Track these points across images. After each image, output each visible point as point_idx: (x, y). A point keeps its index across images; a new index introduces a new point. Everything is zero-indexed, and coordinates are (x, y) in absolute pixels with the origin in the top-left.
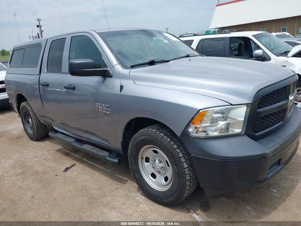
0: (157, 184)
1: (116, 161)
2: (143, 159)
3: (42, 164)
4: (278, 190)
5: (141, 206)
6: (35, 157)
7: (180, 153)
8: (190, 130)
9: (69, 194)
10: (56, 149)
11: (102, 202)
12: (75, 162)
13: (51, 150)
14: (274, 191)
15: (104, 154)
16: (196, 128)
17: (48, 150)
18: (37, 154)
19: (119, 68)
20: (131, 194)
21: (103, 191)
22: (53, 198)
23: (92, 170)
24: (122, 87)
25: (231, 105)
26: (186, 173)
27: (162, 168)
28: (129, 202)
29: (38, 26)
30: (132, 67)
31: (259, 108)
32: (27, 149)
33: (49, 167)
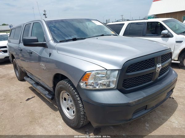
0: (69, 114)
1: (50, 97)
2: (62, 98)
3: (17, 95)
4: (150, 125)
5: (59, 126)
6: (15, 91)
7: (78, 98)
8: (82, 84)
9: (22, 114)
10: (29, 86)
11: (38, 121)
12: (36, 95)
13: (26, 87)
14: (147, 125)
15: (45, 93)
16: (86, 83)
17: (24, 87)
18: (17, 89)
19: (52, 42)
20: (57, 118)
21: (42, 115)
22: (12, 116)
23: (42, 101)
24: (50, 54)
25: (106, 70)
26: (81, 110)
27: (72, 105)
28: (53, 123)
29: (44, 15)
30: (61, 42)
31: (128, 72)
32: (13, 85)
33: (20, 97)
